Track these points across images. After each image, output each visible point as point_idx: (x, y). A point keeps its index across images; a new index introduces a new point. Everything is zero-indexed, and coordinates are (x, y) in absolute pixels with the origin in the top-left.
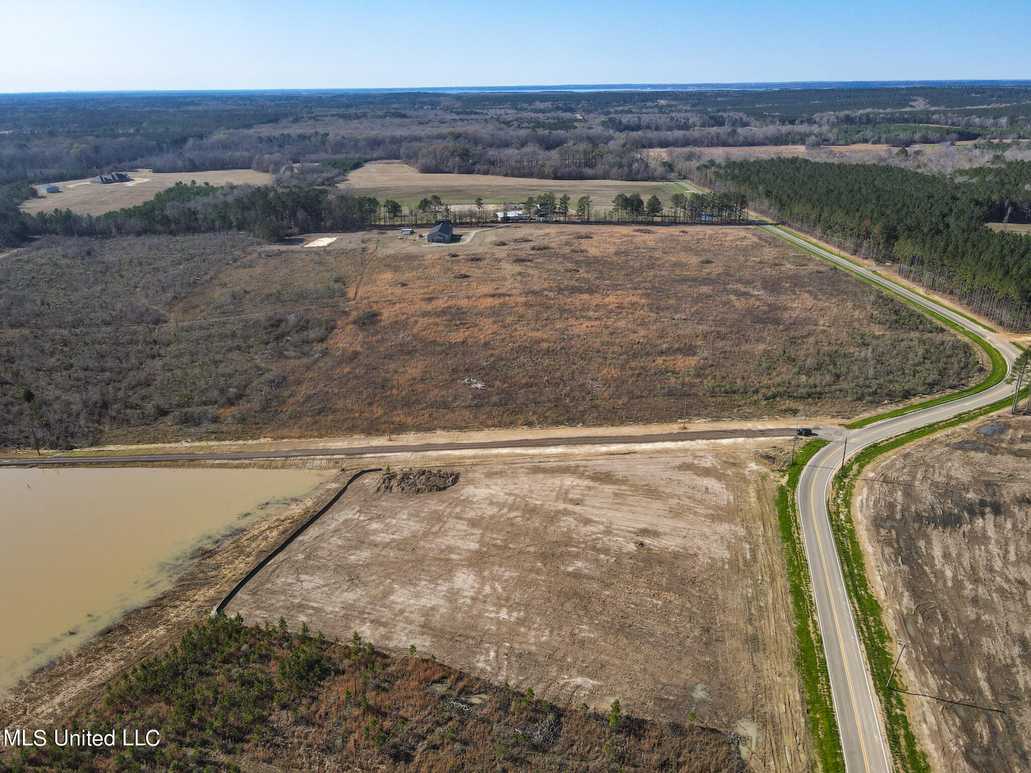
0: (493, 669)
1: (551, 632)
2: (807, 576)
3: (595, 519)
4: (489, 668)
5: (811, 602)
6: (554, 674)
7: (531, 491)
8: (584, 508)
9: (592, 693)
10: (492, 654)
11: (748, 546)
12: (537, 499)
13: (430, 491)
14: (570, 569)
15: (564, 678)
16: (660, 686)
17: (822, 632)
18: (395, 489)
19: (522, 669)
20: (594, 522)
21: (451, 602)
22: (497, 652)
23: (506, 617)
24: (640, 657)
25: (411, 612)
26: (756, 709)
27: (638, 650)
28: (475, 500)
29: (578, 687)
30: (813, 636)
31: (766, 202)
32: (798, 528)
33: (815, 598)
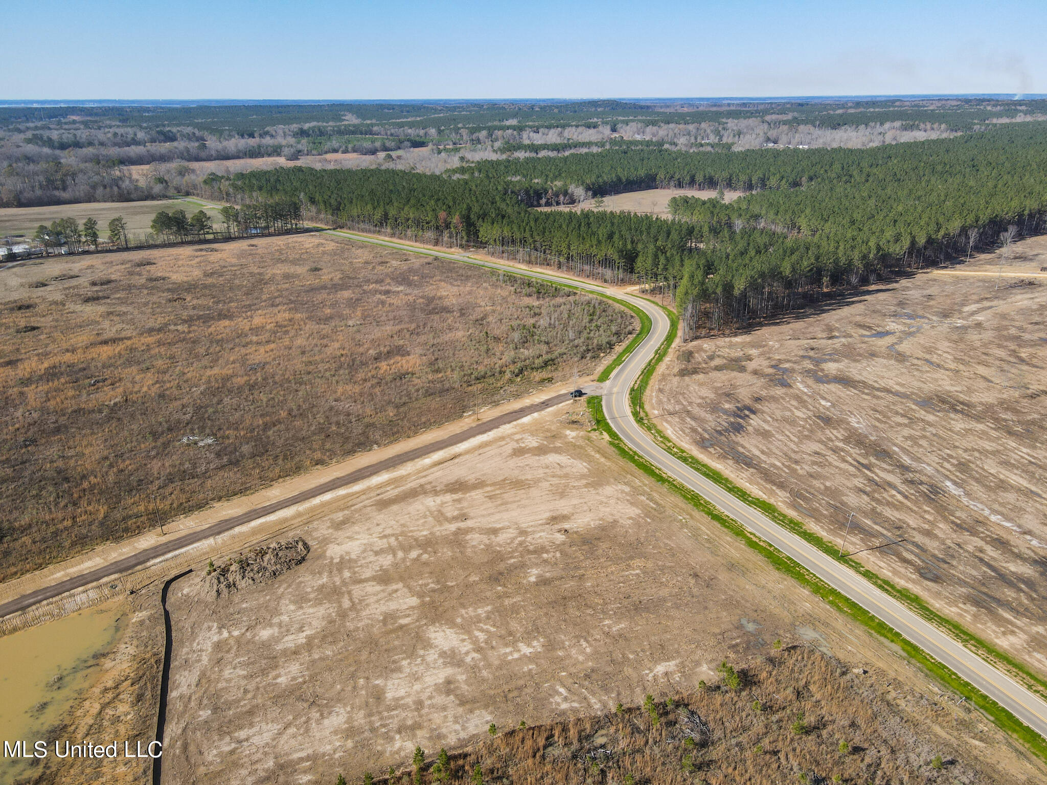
0: (580, 703)
2: (706, 502)
3: (498, 526)
4: (575, 705)
5: (732, 520)
6: (636, 675)
7: (403, 525)
8: (475, 520)
9: (683, 672)
10: (562, 690)
11: (643, 498)
12: (420, 531)
13: (289, 568)
14: (532, 579)
15: (647, 675)
16: (720, 637)
19: (605, 689)
20: (500, 529)
21: (459, 666)
22: (564, 686)
23: (531, 650)
24: (679, 622)
25: (430, 698)
26: (795, 616)
27: (670, 618)
28: (353, 556)
29: (666, 674)
30: (761, 544)
32: (660, 470)
33: (730, 515)
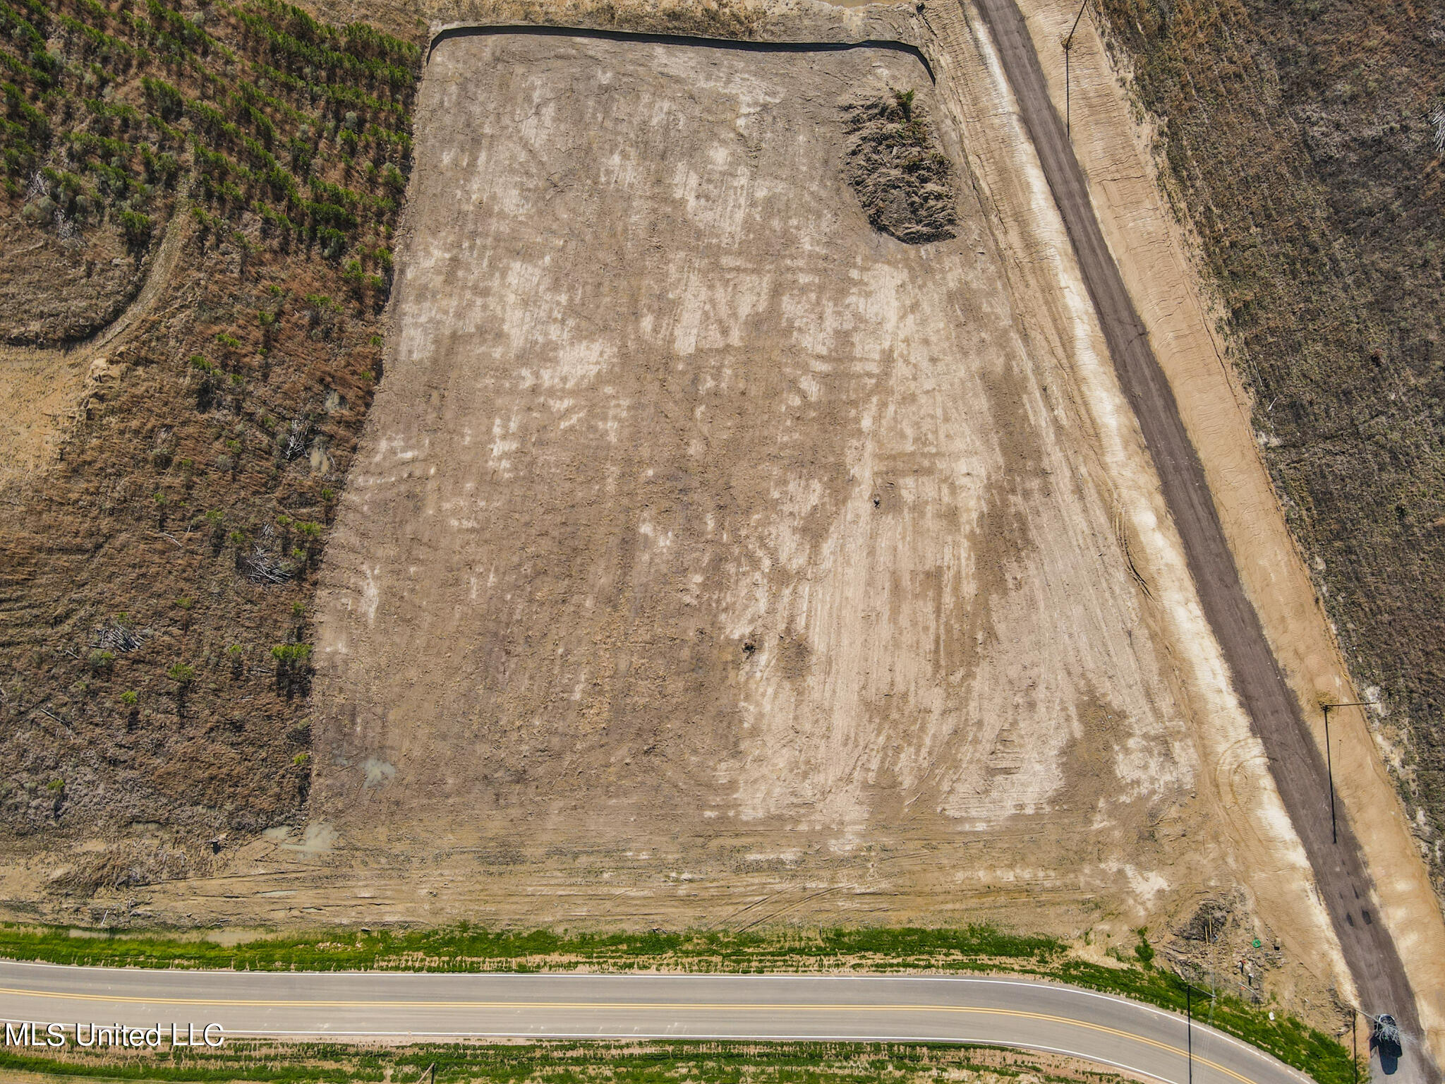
0: (377, 465)
1: (472, 530)
2: (710, 967)
3: (827, 546)
4: (378, 458)
5: (631, 966)
6: (380, 553)
8: (866, 517)
10: (409, 455)
12: (877, 418)
13: (864, 205)
15: (373, 569)
16: (379, 710)
17: (545, 974)
18: (849, 139)
19: (382, 506)
22: (414, 460)
23: (496, 453)
24: (438, 677)
26: (358, 854)
28: (853, 299)
29: (359, 592)
30: (537, 959)
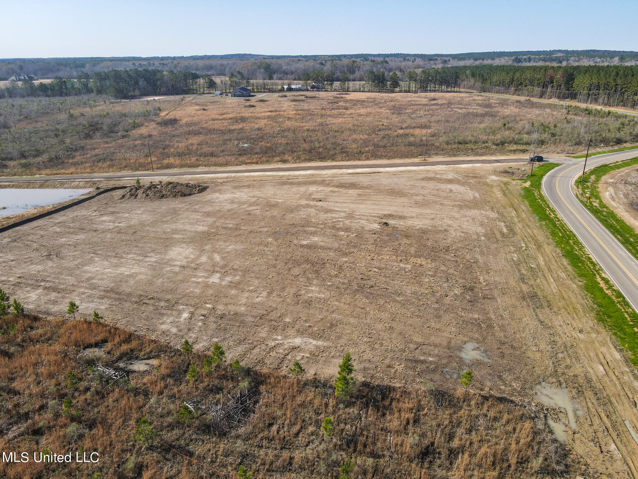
0: (180, 331)
1: (269, 294)
2: (577, 243)
5: (592, 263)
6: (264, 335)
7: (275, 194)
9: (314, 356)
11: (503, 224)
12: (280, 199)
13: (175, 196)
14: (305, 243)
15: (276, 339)
16: (412, 346)
17: (619, 288)
18: (139, 196)
19: (220, 331)
20: (336, 211)
21: (154, 270)
24: (385, 316)
25: (101, 279)
26: (560, 371)
27: (381, 308)
28: (217, 201)
29: (294, 348)
30: (608, 292)
31: (472, 81)
32: (553, 211)
33: (594, 258)
